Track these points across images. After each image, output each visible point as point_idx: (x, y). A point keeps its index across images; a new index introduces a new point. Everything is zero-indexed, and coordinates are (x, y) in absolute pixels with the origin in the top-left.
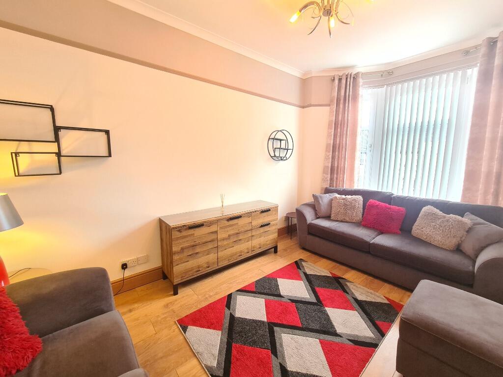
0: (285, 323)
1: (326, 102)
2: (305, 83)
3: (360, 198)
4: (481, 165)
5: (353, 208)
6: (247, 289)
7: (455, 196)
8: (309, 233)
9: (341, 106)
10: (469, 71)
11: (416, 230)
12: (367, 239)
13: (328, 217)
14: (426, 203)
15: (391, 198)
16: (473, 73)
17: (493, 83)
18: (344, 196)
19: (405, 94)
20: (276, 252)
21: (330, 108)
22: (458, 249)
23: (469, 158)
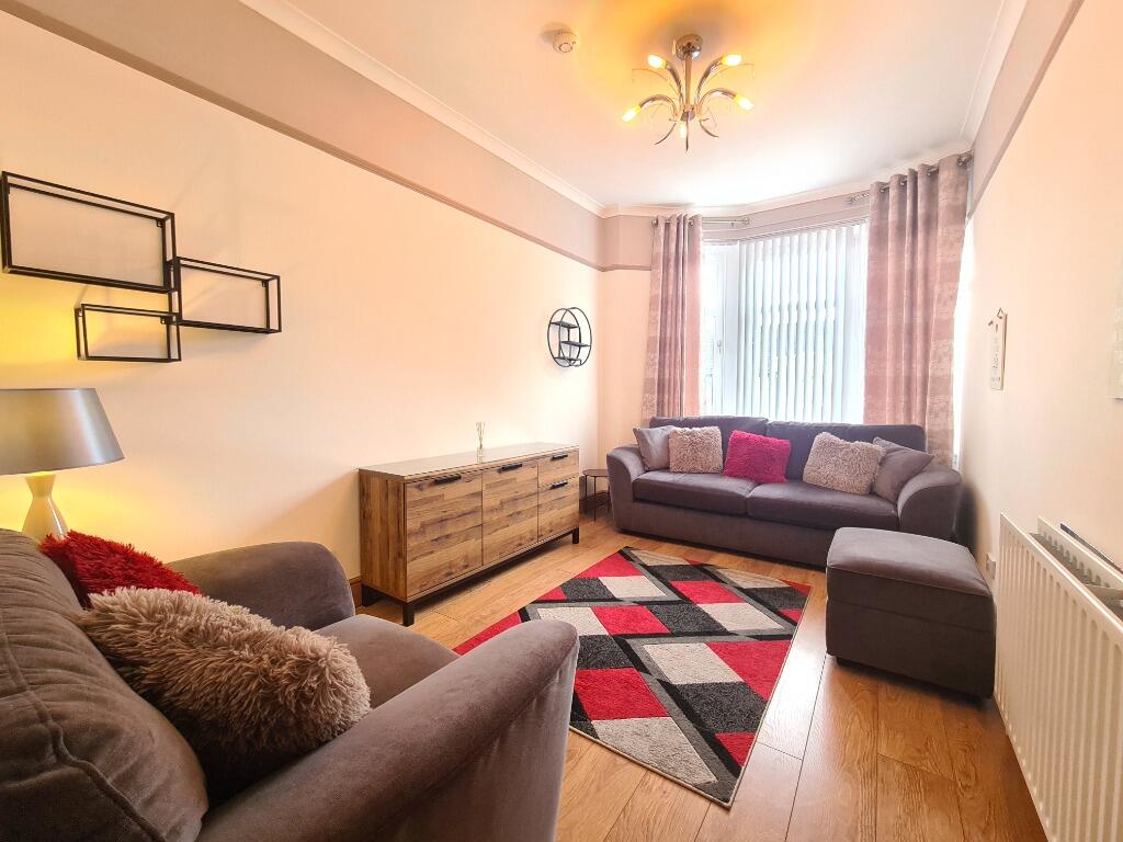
0: (641, 632)
1: (646, 263)
2: (606, 226)
3: (716, 430)
4: (885, 368)
5: (708, 447)
6: (550, 598)
7: (855, 417)
8: (636, 500)
9: (672, 271)
10: (856, 228)
11: (810, 471)
12: (743, 493)
13: (666, 468)
14: (818, 429)
15: (766, 428)
16: (863, 231)
17: (889, 246)
18: (688, 429)
19: (769, 257)
20: (576, 540)
21: (652, 275)
22: (872, 492)
23: (870, 358)
